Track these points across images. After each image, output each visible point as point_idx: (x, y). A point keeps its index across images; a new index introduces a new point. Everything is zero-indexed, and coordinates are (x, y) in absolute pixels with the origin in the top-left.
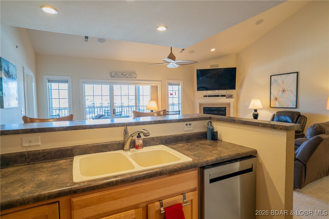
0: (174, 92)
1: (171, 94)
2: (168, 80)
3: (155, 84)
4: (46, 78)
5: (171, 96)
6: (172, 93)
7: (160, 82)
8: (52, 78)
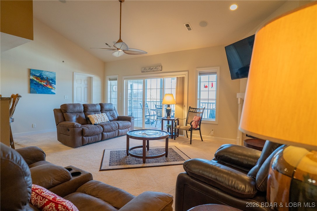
0: (210, 83)
1: (206, 87)
2: (197, 69)
3: (181, 75)
4: (108, 77)
5: (207, 89)
6: (207, 84)
7: (187, 72)
8: (112, 77)
